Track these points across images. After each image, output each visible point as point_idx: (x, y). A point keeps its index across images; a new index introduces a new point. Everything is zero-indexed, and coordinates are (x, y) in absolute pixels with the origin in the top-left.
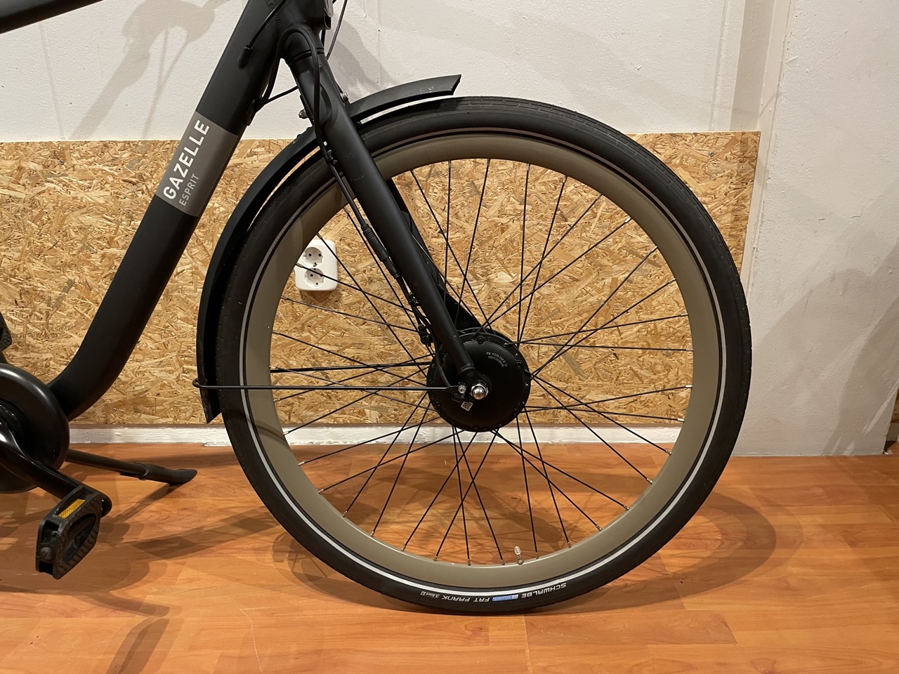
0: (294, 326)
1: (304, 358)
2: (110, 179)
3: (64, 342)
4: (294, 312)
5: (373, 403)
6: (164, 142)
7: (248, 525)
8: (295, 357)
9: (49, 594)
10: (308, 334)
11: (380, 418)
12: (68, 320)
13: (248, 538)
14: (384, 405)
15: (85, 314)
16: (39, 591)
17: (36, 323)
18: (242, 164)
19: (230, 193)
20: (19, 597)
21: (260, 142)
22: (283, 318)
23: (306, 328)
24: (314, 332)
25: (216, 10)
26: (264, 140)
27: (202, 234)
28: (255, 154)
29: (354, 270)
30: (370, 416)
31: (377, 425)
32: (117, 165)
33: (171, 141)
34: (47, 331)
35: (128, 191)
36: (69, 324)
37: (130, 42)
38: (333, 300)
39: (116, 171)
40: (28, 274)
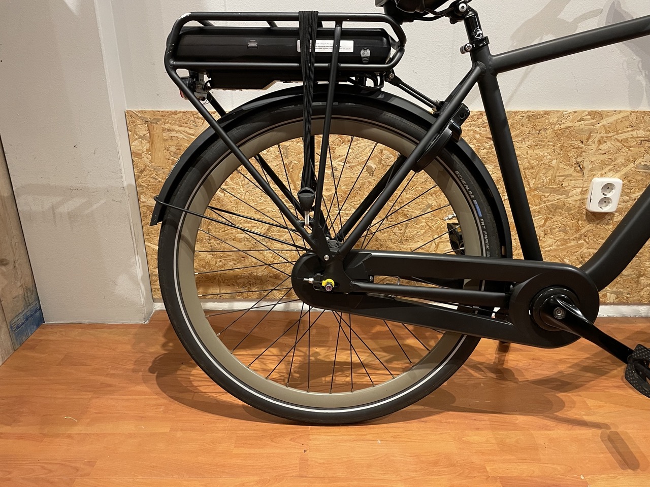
0: (575, 236)
1: (575, 257)
2: (478, 136)
3: (412, 245)
4: (578, 226)
5: (615, 289)
6: (522, 112)
7: (597, 371)
8: (569, 257)
9: (515, 414)
10: (583, 241)
11: (616, 299)
12: (419, 230)
13: (602, 379)
14: (622, 290)
15: (432, 227)
16: (506, 412)
17: (396, 232)
18: (572, 127)
19: (558, 146)
20: (498, 417)
21: (589, 112)
22: (569, 230)
23: (583, 237)
24: (587, 240)
25: (579, 24)
26: (592, 111)
27: (530, 174)
28: (583, 120)
29: (628, 198)
30: (610, 298)
31: (613, 304)
32: (485, 127)
33: (527, 111)
34: (403, 238)
35: (488, 145)
36: (419, 233)
37: (515, 44)
38: (608, 219)
39: (483, 131)
40: (402, 200)
